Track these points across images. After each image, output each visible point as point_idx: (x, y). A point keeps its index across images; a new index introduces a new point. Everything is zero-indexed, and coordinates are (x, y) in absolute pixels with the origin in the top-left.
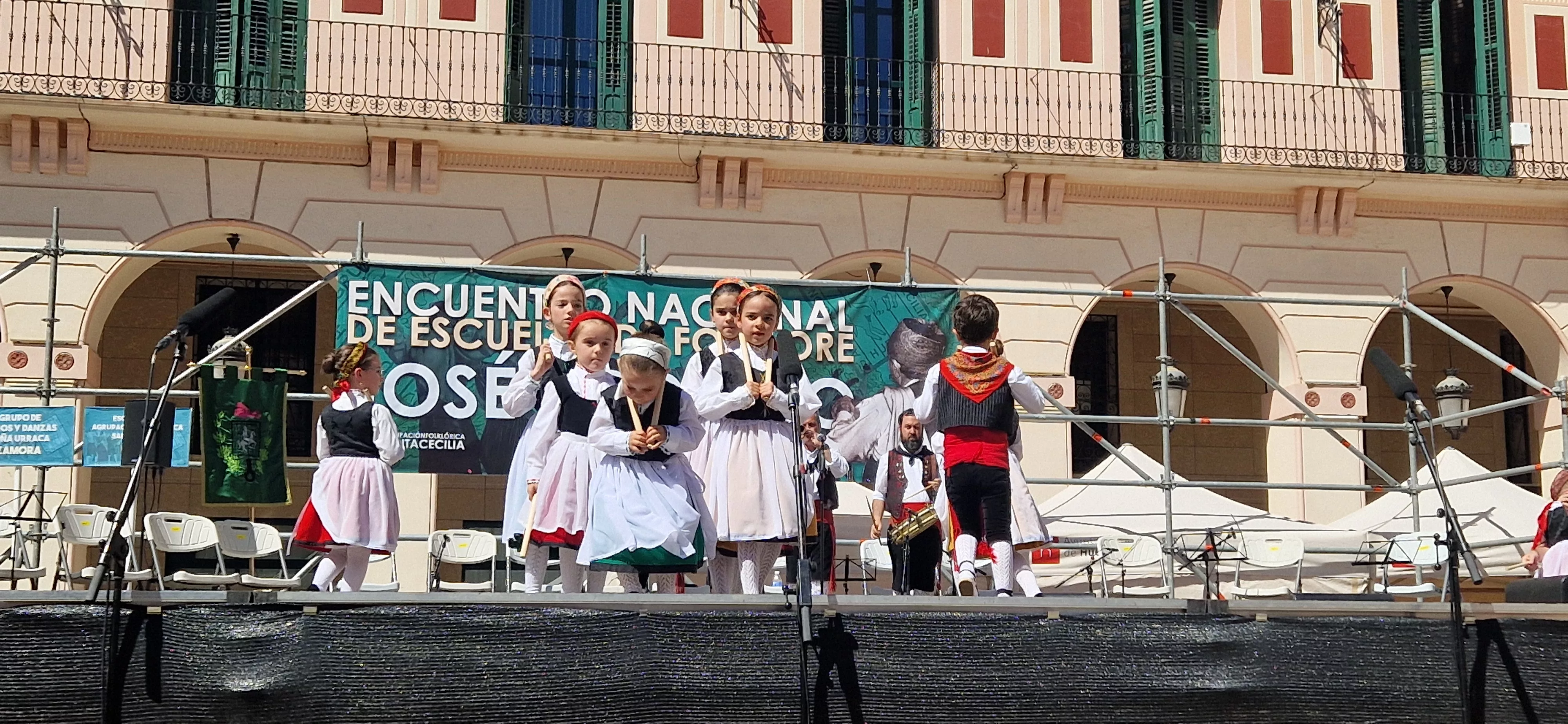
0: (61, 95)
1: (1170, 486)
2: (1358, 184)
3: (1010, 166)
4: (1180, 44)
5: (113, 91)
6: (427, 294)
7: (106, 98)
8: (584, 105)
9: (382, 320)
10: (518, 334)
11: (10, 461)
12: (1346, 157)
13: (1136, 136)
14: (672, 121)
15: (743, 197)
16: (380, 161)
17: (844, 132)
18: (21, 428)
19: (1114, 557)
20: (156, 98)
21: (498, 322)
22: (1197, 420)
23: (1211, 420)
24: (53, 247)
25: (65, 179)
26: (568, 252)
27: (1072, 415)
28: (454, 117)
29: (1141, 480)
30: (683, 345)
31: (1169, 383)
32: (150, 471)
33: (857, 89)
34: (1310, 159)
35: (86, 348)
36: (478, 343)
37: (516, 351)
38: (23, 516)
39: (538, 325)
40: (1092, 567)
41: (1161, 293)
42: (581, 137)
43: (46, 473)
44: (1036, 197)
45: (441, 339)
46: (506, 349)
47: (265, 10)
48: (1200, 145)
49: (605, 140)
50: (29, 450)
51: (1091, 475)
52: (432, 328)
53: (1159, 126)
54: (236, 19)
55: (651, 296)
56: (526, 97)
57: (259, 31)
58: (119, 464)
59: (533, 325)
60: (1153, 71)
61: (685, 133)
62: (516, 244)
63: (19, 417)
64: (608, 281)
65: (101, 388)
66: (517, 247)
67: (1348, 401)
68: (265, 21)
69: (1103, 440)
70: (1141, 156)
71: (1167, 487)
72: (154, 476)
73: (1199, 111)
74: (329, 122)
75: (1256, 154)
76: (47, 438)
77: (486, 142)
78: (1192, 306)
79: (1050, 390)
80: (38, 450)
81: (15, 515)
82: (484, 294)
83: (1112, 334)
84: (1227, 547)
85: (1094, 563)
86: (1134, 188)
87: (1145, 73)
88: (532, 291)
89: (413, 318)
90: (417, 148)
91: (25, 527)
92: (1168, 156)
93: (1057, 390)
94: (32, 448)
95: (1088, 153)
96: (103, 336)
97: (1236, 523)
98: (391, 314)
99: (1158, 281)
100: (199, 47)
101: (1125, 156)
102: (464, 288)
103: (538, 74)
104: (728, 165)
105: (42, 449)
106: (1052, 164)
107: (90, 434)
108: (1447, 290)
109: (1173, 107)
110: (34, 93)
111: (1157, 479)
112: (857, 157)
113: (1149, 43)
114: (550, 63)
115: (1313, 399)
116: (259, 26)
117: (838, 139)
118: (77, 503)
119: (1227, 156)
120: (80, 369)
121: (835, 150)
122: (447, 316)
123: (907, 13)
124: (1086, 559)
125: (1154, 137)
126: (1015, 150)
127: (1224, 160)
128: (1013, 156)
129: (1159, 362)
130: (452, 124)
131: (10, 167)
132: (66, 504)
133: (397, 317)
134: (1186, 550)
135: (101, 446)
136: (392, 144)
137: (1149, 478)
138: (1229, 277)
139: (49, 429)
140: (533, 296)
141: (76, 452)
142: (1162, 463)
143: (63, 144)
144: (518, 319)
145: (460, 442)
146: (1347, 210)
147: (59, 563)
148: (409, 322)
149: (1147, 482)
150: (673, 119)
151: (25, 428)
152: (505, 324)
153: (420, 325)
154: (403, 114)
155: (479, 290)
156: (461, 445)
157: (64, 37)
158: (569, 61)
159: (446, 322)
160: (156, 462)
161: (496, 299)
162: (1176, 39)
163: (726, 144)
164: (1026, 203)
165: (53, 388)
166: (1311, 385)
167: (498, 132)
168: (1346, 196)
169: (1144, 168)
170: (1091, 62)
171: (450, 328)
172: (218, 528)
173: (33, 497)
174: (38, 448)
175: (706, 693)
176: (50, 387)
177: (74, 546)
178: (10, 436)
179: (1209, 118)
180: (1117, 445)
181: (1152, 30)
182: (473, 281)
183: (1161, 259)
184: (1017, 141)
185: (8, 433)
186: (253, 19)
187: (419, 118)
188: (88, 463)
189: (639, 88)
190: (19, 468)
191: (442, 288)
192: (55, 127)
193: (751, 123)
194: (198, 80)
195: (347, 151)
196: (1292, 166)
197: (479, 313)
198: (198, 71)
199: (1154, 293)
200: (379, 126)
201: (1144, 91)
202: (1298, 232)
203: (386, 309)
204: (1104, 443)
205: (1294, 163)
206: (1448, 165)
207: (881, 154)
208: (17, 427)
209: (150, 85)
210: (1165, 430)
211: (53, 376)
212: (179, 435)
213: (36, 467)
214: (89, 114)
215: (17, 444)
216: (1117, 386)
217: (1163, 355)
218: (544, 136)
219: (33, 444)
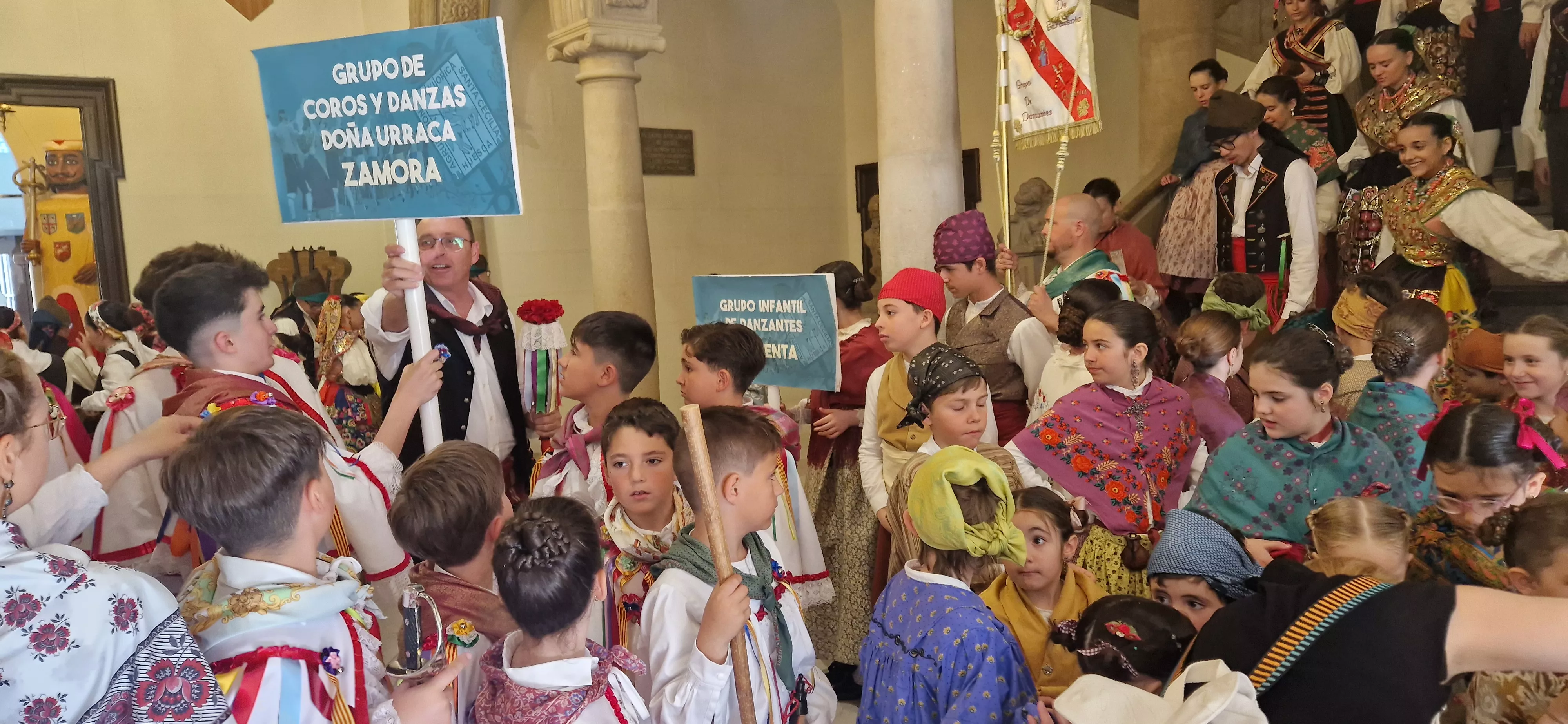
50: (414, 171)
63: (375, 69)
80: (434, 174)
94: (418, 164)
105: (444, 167)
139: (448, 101)
174: (432, 163)
178: (366, 131)
185: (360, 122)
215: (386, 154)
219: (420, 154)
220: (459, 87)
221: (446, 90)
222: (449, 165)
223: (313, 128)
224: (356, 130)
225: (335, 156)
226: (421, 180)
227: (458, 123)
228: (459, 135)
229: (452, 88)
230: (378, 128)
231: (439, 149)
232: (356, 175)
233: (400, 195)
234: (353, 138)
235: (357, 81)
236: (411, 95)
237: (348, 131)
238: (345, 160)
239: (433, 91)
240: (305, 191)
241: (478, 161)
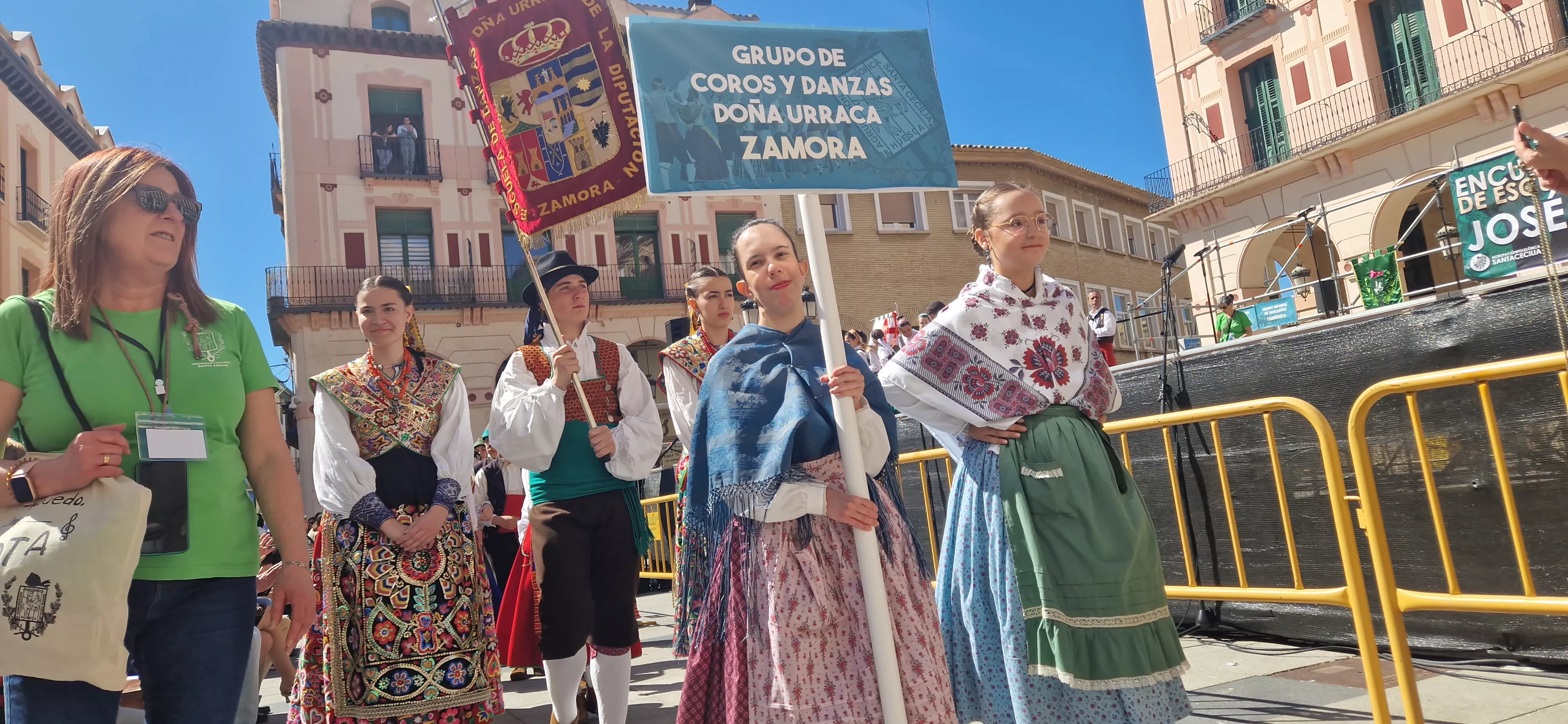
9: (1477, 195)
18: (798, 85)
45: (1513, 195)
63: (786, 55)
76: (873, 116)
80: (856, 150)
94: (839, 142)
105: (867, 147)
139: (871, 88)
145: (1538, 250)
151: (807, 84)
178: (773, 108)
185: (766, 100)
208: (789, 85)
215: (797, 131)
219: (840, 133)
220: (883, 80)
221: (871, 81)
222: (875, 145)
223: (701, 100)
224: (761, 107)
225: (730, 131)
226: (842, 156)
227: (885, 109)
228: (885, 119)
229: (877, 80)
230: (789, 107)
231: (863, 130)
232: (760, 148)
233: (816, 169)
234: (754, 113)
235: (763, 62)
236: (829, 82)
237: (751, 107)
238: (745, 134)
239: (857, 80)
240: (685, 161)
241: (909, 142)
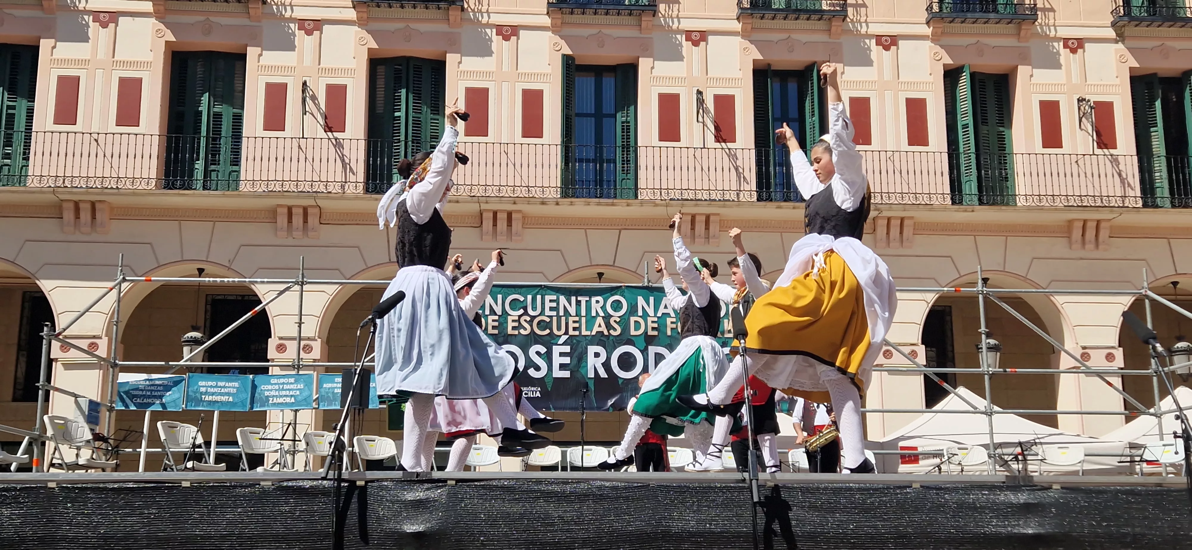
0: (304, 192)
1: (991, 413)
2: (1110, 216)
3: (878, 212)
4: (987, 132)
5: (335, 188)
6: (517, 302)
7: (330, 192)
8: (609, 186)
9: (490, 318)
10: (571, 325)
11: (277, 406)
12: (1102, 200)
13: (960, 191)
14: (663, 193)
15: (707, 237)
16: (488, 223)
17: (770, 195)
18: (283, 387)
19: (955, 459)
20: (358, 191)
21: (559, 317)
22: (1008, 370)
23: (1017, 370)
24: (300, 280)
25: (306, 241)
26: (600, 275)
27: (924, 369)
28: (531, 196)
29: (972, 409)
30: (672, 329)
31: (988, 348)
32: (357, 411)
33: (777, 168)
34: (1077, 201)
35: (319, 340)
36: (547, 331)
37: (571, 336)
38: (285, 438)
39: (583, 320)
40: (941, 466)
41: (980, 289)
42: (607, 205)
43: (298, 413)
44: (895, 231)
45: (525, 329)
46: (564, 334)
47: (420, 137)
48: (1002, 195)
49: (622, 206)
50: (288, 400)
51: (938, 407)
52: (520, 323)
53: (974, 185)
54: (403, 143)
55: (652, 299)
56: (573, 182)
57: (417, 150)
58: (339, 408)
59: (580, 319)
60: (969, 150)
61: (671, 200)
62: (570, 271)
63: (282, 380)
64: (626, 290)
65: (328, 362)
66: (570, 273)
67: (1110, 357)
68: (420, 143)
69: (945, 384)
70: (964, 203)
71: (989, 414)
72: (359, 414)
73: (1001, 173)
74: (457, 202)
75: (1040, 199)
76: (298, 393)
77: (551, 210)
78: (1002, 299)
79: (909, 354)
80: (293, 400)
81: (280, 438)
82: (551, 301)
83: (948, 318)
84: (1032, 452)
85: (942, 463)
86: (960, 224)
87: (964, 151)
88: (579, 298)
89: (509, 317)
90: (510, 215)
91: (287, 445)
92: (981, 203)
93: (914, 354)
94: (289, 398)
95: (928, 203)
96: (329, 333)
97: (1039, 438)
98: (496, 314)
99: (977, 283)
100: (382, 161)
101: (952, 204)
102: (539, 297)
103: (581, 167)
104: (698, 218)
105: (295, 399)
106: (905, 210)
107: (322, 390)
108: (1175, 284)
109: (983, 172)
110: (290, 192)
111: (983, 409)
112: (778, 210)
113: (966, 133)
114: (588, 161)
115: (1085, 356)
116: (417, 146)
117: (766, 200)
118: (315, 430)
119: (1021, 202)
120: (316, 353)
121: (765, 207)
122: (529, 315)
123: (808, 120)
124: (937, 461)
125: (971, 191)
126: (880, 202)
127: (1019, 204)
128: (880, 206)
129: (981, 333)
130: (529, 200)
131: (276, 235)
132: (309, 431)
133: (499, 316)
134: (1004, 455)
135: (328, 397)
136: (495, 214)
137: (977, 408)
138: (1025, 279)
139: (299, 387)
140: (580, 301)
141: (314, 401)
142: (985, 399)
143: (305, 221)
144: (571, 316)
145: (538, 392)
146: (1104, 234)
147: (306, 466)
148: (506, 319)
149: (976, 411)
150: (663, 191)
151: (285, 387)
152: (563, 319)
153: (513, 321)
154: (501, 195)
155: (548, 298)
156: (538, 394)
157: (306, 158)
158: (599, 159)
159: (528, 319)
160: (360, 405)
161: (558, 304)
162: (984, 129)
163: (696, 205)
164: (889, 236)
165: (301, 363)
166: (1084, 348)
167: (557, 204)
168: (1103, 225)
169: (966, 211)
170: (928, 145)
171: (530, 323)
172: (396, 445)
173: (291, 427)
174: (293, 398)
175: (692, 534)
176: (299, 362)
177: (314, 457)
179: (1007, 178)
180: (955, 388)
181: (968, 124)
182: (544, 293)
183: (979, 267)
184: (882, 196)
185: (276, 390)
186: (413, 142)
187: (510, 197)
188: (321, 408)
189: (641, 174)
190: (282, 411)
191: (526, 298)
192: (301, 211)
193: (711, 192)
194: (382, 180)
195: (468, 218)
196: (1065, 206)
197: (548, 312)
198: (382, 175)
199: (975, 289)
200: (487, 203)
201: (964, 162)
202: (1071, 248)
203: (493, 312)
204: (946, 386)
205: (1066, 204)
206: (1172, 202)
207: (794, 208)
208: (281, 387)
209: (354, 184)
210: (986, 377)
211: (301, 357)
212: (373, 389)
213: (292, 410)
214: (320, 203)
215: (281, 396)
216: (953, 351)
217: (983, 329)
218: (585, 205)
225: (267, 397)
228: (300, 393)
229: (301, 385)
230: (280, 392)
231: (295, 396)
232: (273, 400)
233: (283, 405)
234: (273, 393)
235: (277, 383)
236: (290, 386)
238: (270, 398)
239: (296, 385)
241: (304, 398)
